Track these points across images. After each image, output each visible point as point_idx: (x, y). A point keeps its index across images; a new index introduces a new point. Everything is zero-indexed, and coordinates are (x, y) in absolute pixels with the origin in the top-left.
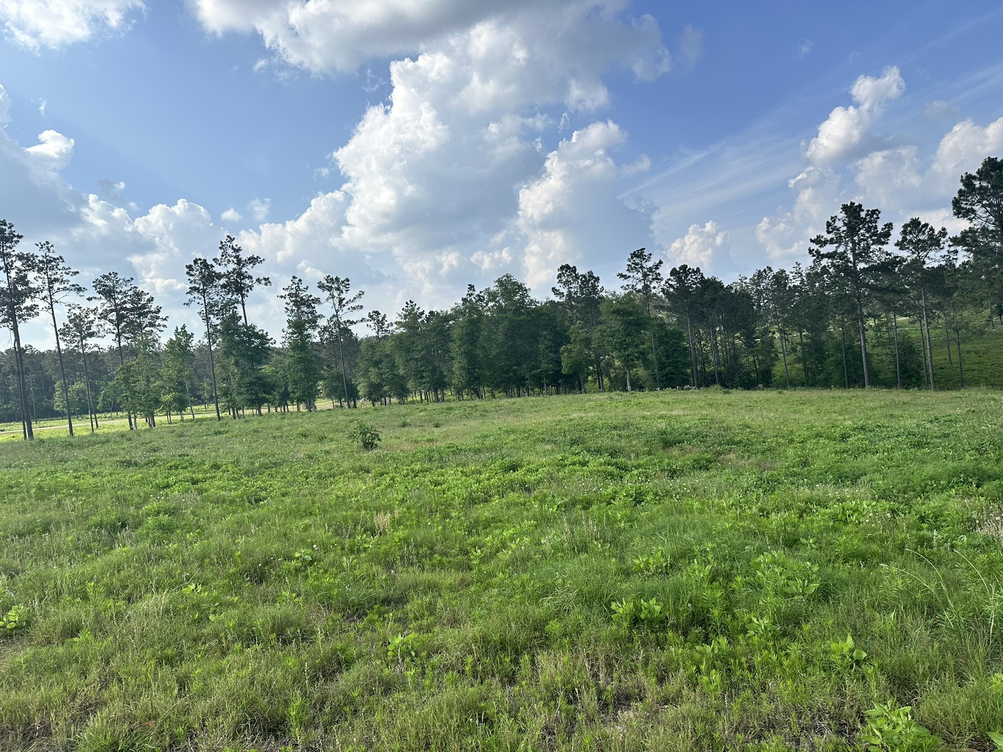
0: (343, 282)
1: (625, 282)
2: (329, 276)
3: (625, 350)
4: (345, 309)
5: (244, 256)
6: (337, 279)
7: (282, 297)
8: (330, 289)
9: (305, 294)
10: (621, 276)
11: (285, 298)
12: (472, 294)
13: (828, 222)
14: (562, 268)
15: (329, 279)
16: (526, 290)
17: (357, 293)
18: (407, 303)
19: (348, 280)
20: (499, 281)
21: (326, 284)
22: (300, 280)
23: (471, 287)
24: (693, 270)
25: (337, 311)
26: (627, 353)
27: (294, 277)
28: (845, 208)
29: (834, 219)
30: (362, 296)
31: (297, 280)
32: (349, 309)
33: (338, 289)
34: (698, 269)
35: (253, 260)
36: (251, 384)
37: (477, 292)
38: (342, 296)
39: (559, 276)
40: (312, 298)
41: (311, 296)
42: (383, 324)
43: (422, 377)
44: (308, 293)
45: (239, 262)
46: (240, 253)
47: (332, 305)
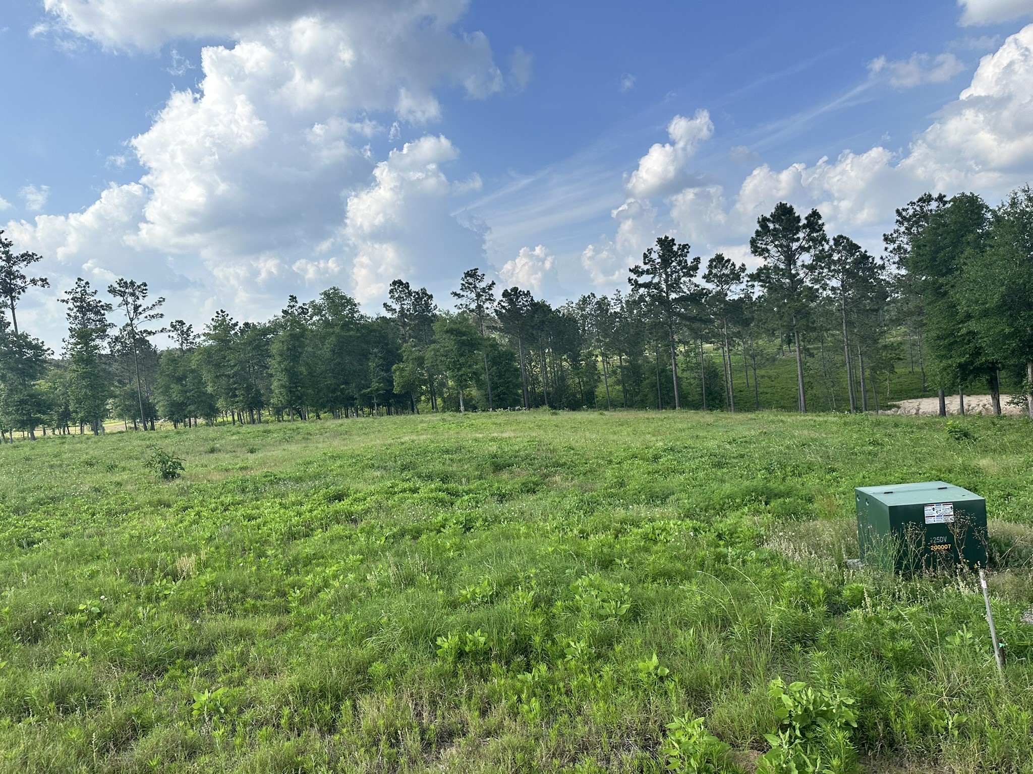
0: (139, 287)
1: (459, 301)
2: (122, 280)
3: (459, 369)
4: (142, 317)
5: (15, 252)
6: (132, 283)
7: (63, 301)
8: (122, 294)
9: (93, 298)
10: (455, 294)
11: (67, 302)
12: (294, 306)
13: (645, 254)
14: (394, 283)
15: (121, 282)
16: (355, 305)
17: (157, 300)
18: (217, 312)
19: (145, 285)
20: (325, 293)
21: (119, 288)
22: (87, 283)
23: (293, 298)
24: (524, 292)
25: (132, 320)
26: (460, 373)
27: (79, 279)
28: (660, 241)
29: (650, 251)
30: (163, 303)
31: (83, 283)
32: (146, 317)
33: (133, 294)
34: (528, 291)
35: (27, 257)
36: (22, 402)
37: (300, 304)
38: (138, 303)
39: (391, 291)
40: (101, 304)
41: (100, 301)
42: (189, 336)
43: (235, 396)
44: (97, 298)
45: (9, 258)
46: (11, 248)
47: (125, 312)
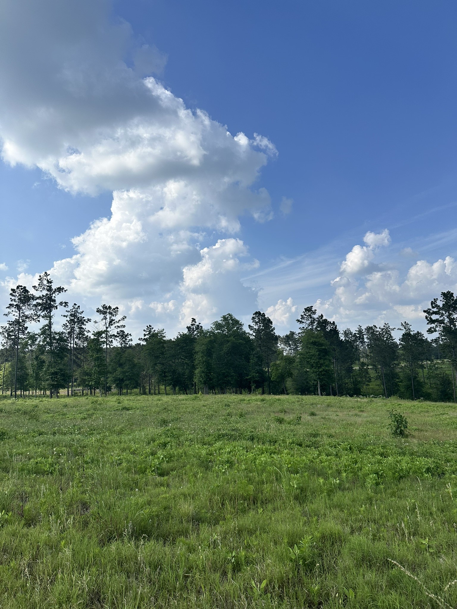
0: (114, 309)
1: (302, 325)
2: (105, 305)
4: (113, 327)
5: (54, 287)
6: (110, 307)
7: (64, 316)
8: (104, 313)
9: (80, 315)
10: (298, 321)
11: (67, 317)
12: (194, 325)
13: (432, 302)
14: (256, 313)
15: (104, 307)
16: (241, 325)
17: (122, 317)
18: (147, 326)
19: (117, 308)
20: (224, 317)
21: (102, 310)
22: (79, 307)
23: (194, 320)
25: (107, 328)
27: (75, 304)
28: (443, 294)
29: (436, 300)
30: (125, 319)
31: (77, 306)
32: (115, 327)
33: (110, 313)
35: (60, 290)
36: (55, 373)
37: (197, 324)
38: (113, 318)
39: (253, 318)
40: (84, 319)
41: (84, 317)
42: (126, 339)
44: (82, 315)
45: (50, 289)
46: (52, 284)
47: (104, 324)
